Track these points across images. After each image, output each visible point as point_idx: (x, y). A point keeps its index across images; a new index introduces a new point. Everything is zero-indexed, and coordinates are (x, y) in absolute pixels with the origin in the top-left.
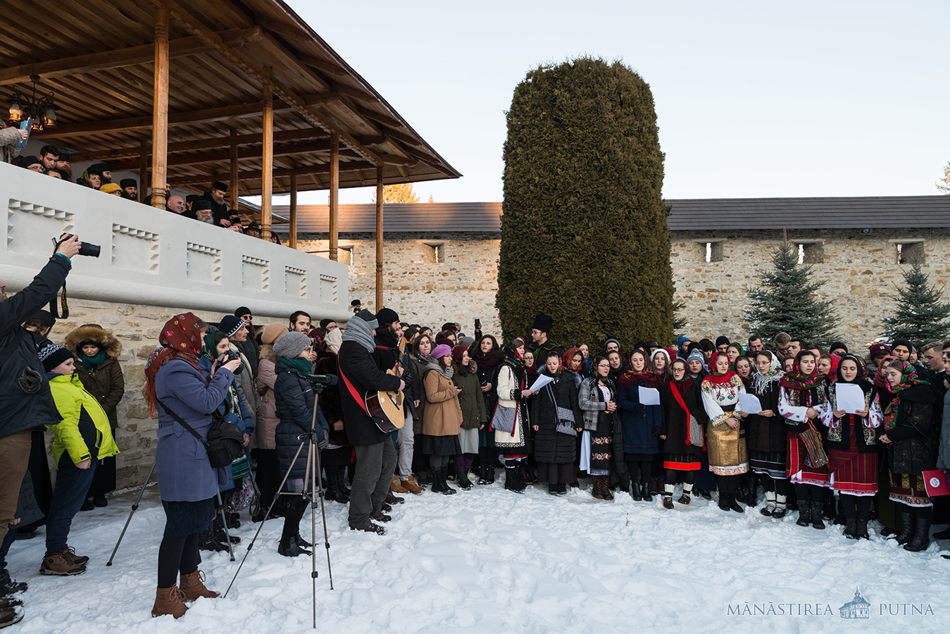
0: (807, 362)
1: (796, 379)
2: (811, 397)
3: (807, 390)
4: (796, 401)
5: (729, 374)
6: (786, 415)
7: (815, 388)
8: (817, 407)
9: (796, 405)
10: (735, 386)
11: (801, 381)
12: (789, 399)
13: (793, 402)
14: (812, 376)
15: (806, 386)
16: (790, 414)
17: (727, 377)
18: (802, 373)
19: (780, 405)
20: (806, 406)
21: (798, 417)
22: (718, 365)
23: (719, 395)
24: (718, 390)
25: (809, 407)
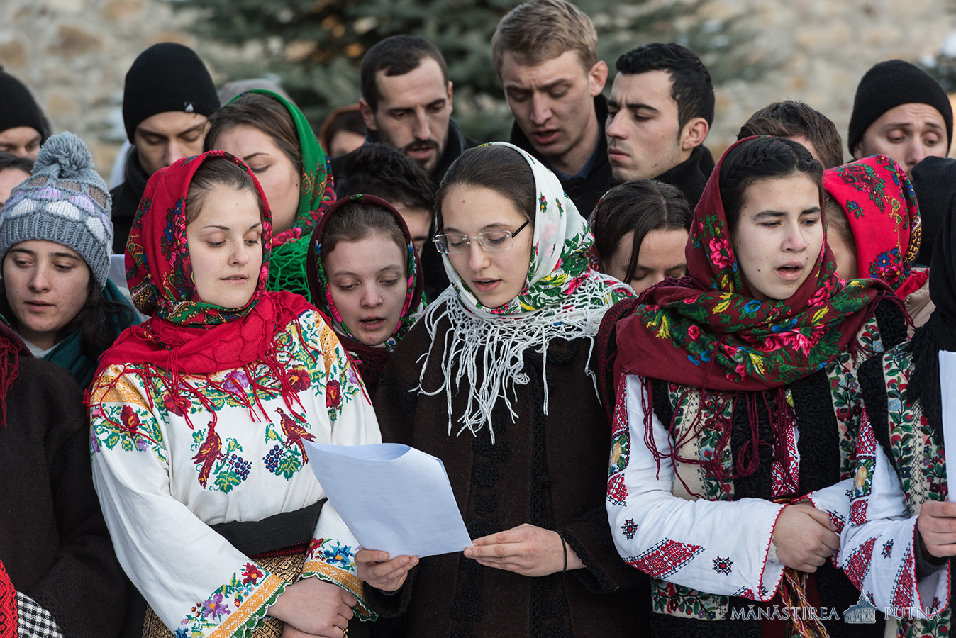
0: (776, 219)
1: (712, 328)
2: (795, 435)
3: (776, 392)
4: (710, 467)
5: (268, 310)
6: (653, 557)
7: (822, 373)
8: (830, 499)
9: (711, 495)
10: (304, 381)
11: (739, 338)
12: (675, 457)
13: (693, 475)
14: (800, 304)
15: (772, 371)
16: (677, 552)
17: (252, 328)
18: (746, 289)
19: (621, 495)
20: (768, 496)
21: (723, 566)
22: (197, 248)
23: (209, 451)
24: (201, 419)
25: (788, 499)
